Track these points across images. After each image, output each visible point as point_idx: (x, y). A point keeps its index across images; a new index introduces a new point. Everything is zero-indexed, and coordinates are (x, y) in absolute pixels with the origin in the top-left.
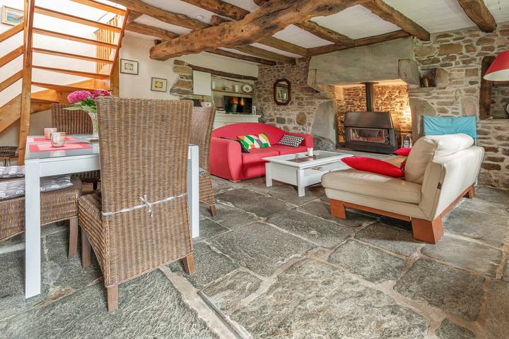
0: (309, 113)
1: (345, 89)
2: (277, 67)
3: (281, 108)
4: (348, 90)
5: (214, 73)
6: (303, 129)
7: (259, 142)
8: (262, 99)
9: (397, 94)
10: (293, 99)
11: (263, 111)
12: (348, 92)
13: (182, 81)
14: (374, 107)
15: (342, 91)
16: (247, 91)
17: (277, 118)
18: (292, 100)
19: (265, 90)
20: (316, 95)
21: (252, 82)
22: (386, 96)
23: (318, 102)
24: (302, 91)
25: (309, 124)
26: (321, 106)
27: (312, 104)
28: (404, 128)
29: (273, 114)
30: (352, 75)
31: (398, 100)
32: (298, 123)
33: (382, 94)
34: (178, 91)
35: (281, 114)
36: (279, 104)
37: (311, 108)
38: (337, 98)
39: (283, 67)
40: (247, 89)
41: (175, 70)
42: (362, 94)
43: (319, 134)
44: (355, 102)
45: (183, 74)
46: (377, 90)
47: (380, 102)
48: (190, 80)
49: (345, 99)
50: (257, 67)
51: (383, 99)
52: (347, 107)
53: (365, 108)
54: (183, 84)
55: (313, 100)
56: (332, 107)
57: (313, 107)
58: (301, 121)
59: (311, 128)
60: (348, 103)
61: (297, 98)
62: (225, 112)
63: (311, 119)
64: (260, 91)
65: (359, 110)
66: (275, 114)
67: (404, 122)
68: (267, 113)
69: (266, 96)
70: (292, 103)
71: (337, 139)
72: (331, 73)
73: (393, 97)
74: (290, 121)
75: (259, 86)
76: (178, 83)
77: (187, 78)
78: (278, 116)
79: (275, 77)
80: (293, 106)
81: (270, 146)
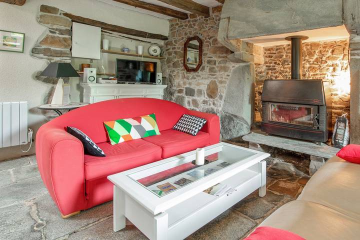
0: (221, 82)
1: (266, 49)
2: (189, 21)
3: (191, 74)
4: (269, 50)
5: (106, 28)
6: (214, 104)
7: (140, 129)
8: (171, 64)
9: (329, 54)
10: (205, 64)
11: (172, 80)
12: (270, 53)
13: (53, 37)
14: (301, 73)
15: (262, 52)
16: (155, 54)
17: (186, 88)
18: (203, 65)
19: (176, 53)
20: (230, 56)
21: (162, 43)
22: (315, 57)
23: (233, 66)
24: (215, 53)
25: (221, 97)
26: (235, 72)
27: (225, 69)
28: (335, 103)
29: (181, 83)
30: (276, 23)
31: (330, 62)
32: (208, 94)
33: (311, 54)
34: (47, 52)
35: (190, 84)
36: (189, 70)
37: (224, 74)
38: (256, 60)
39: (196, 21)
40: (155, 51)
41: (41, 20)
42: (287, 55)
43: (231, 110)
44: (277, 67)
45: (55, 27)
46: (305, 49)
47: (308, 65)
48: (67, 36)
49: (266, 63)
50: (168, 22)
51: (312, 60)
52: (268, 73)
53: (289, 75)
54: (53, 41)
55: (227, 65)
56: (249, 73)
57: (226, 73)
58: (212, 92)
59: (222, 102)
60: (269, 68)
61: (209, 62)
62: (116, 81)
63: (223, 90)
64: (170, 54)
65: (281, 78)
66: (185, 83)
67: (336, 95)
68: (176, 81)
69: (176, 60)
70: (203, 69)
71: (253, 117)
72: (248, 22)
73: (324, 58)
74: (200, 92)
75: (169, 47)
76: (45, 41)
77: (61, 32)
78: (187, 86)
79: (186, 34)
80: (204, 72)
81: (158, 133)
